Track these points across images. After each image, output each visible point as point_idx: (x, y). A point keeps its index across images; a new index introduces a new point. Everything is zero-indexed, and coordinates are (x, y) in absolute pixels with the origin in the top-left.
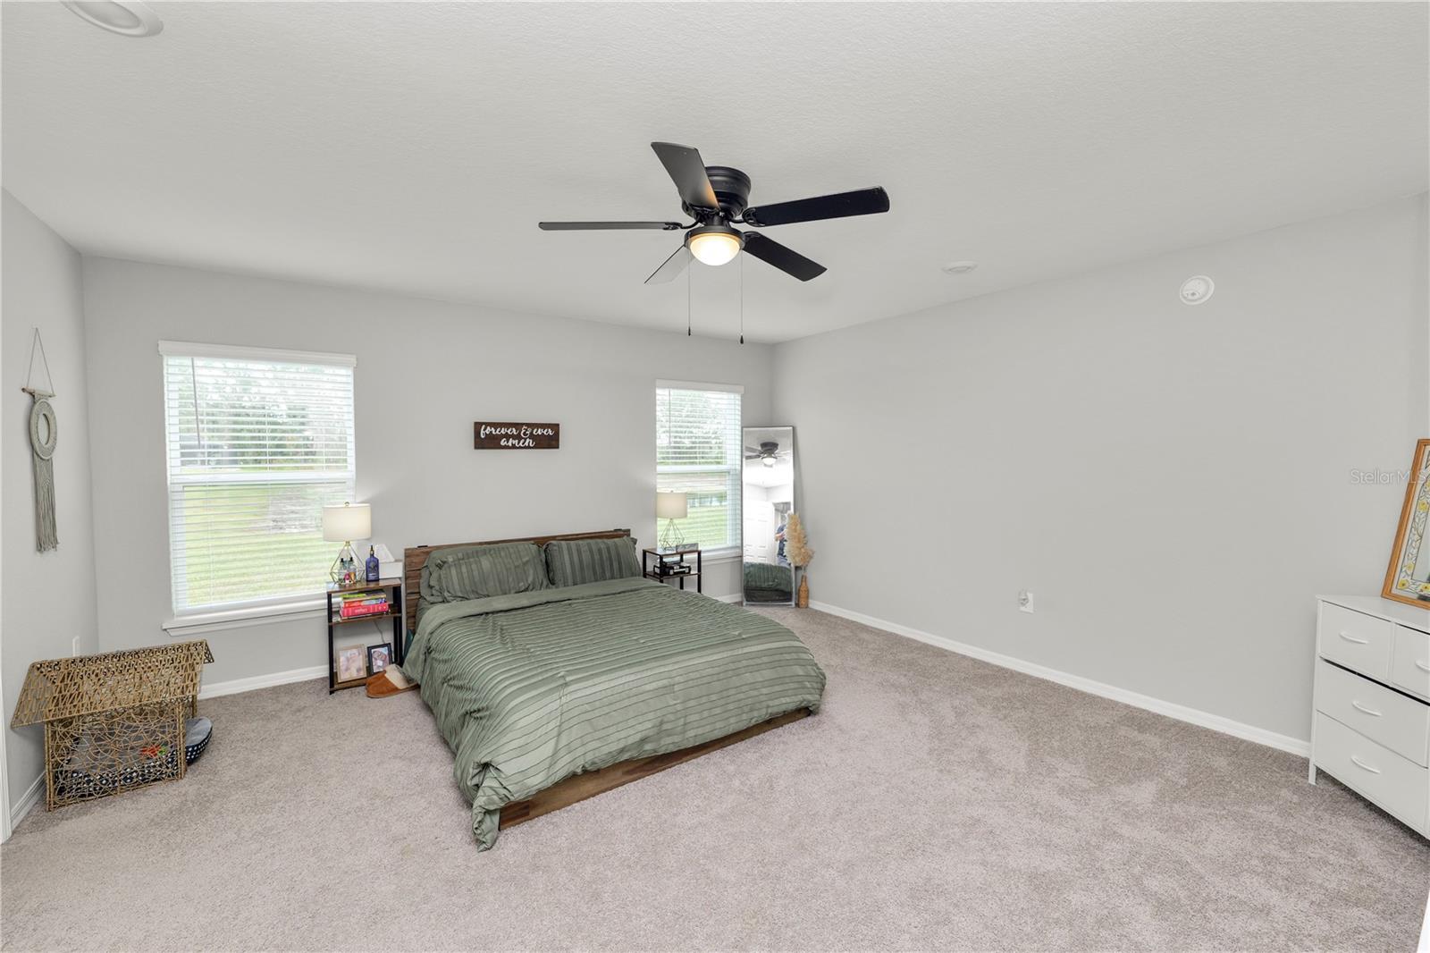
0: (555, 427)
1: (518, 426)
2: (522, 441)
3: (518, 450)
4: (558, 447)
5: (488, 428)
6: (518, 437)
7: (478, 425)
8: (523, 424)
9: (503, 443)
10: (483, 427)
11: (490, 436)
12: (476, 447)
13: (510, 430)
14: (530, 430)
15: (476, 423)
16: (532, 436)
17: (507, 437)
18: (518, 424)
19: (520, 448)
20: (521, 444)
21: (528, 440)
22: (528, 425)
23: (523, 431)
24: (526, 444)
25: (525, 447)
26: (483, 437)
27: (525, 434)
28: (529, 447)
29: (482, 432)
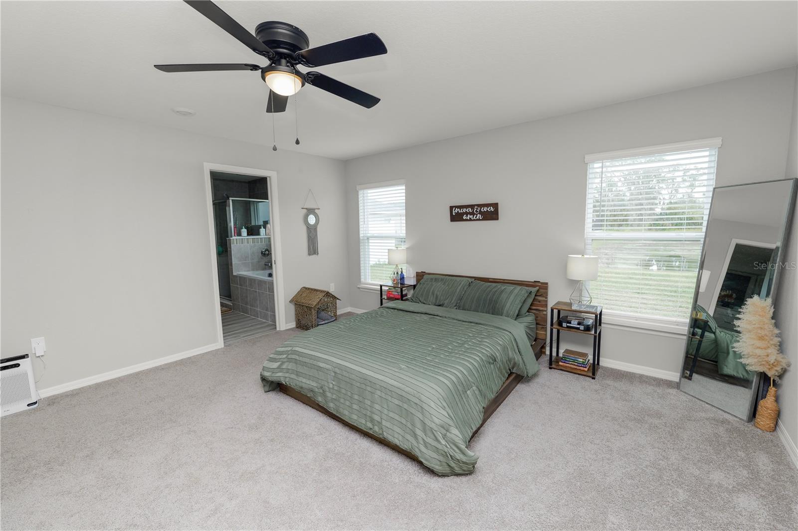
0: (496, 206)
1: (472, 206)
2: (475, 216)
3: (473, 222)
4: (498, 219)
5: (457, 209)
6: (472, 214)
7: (451, 208)
8: (475, 205)
9: (464, 217)
10: (454, 208)
11: (457, 213)
12: (451, 221)
13: (468, 209)
14: (479, 208)
15: (450, 207)
16: (481, 213)
17: (467, 214)
18: (472, 205)
19: (474, 220)
20: (474, 218)
21: (478, 215)
22: (478, 205)
23: (475, 209)
24: (478, 217)
25: (477, 220)
26: (454, 214)
27: (476, 211)
28: (479, 220)
29: (454, 212)
